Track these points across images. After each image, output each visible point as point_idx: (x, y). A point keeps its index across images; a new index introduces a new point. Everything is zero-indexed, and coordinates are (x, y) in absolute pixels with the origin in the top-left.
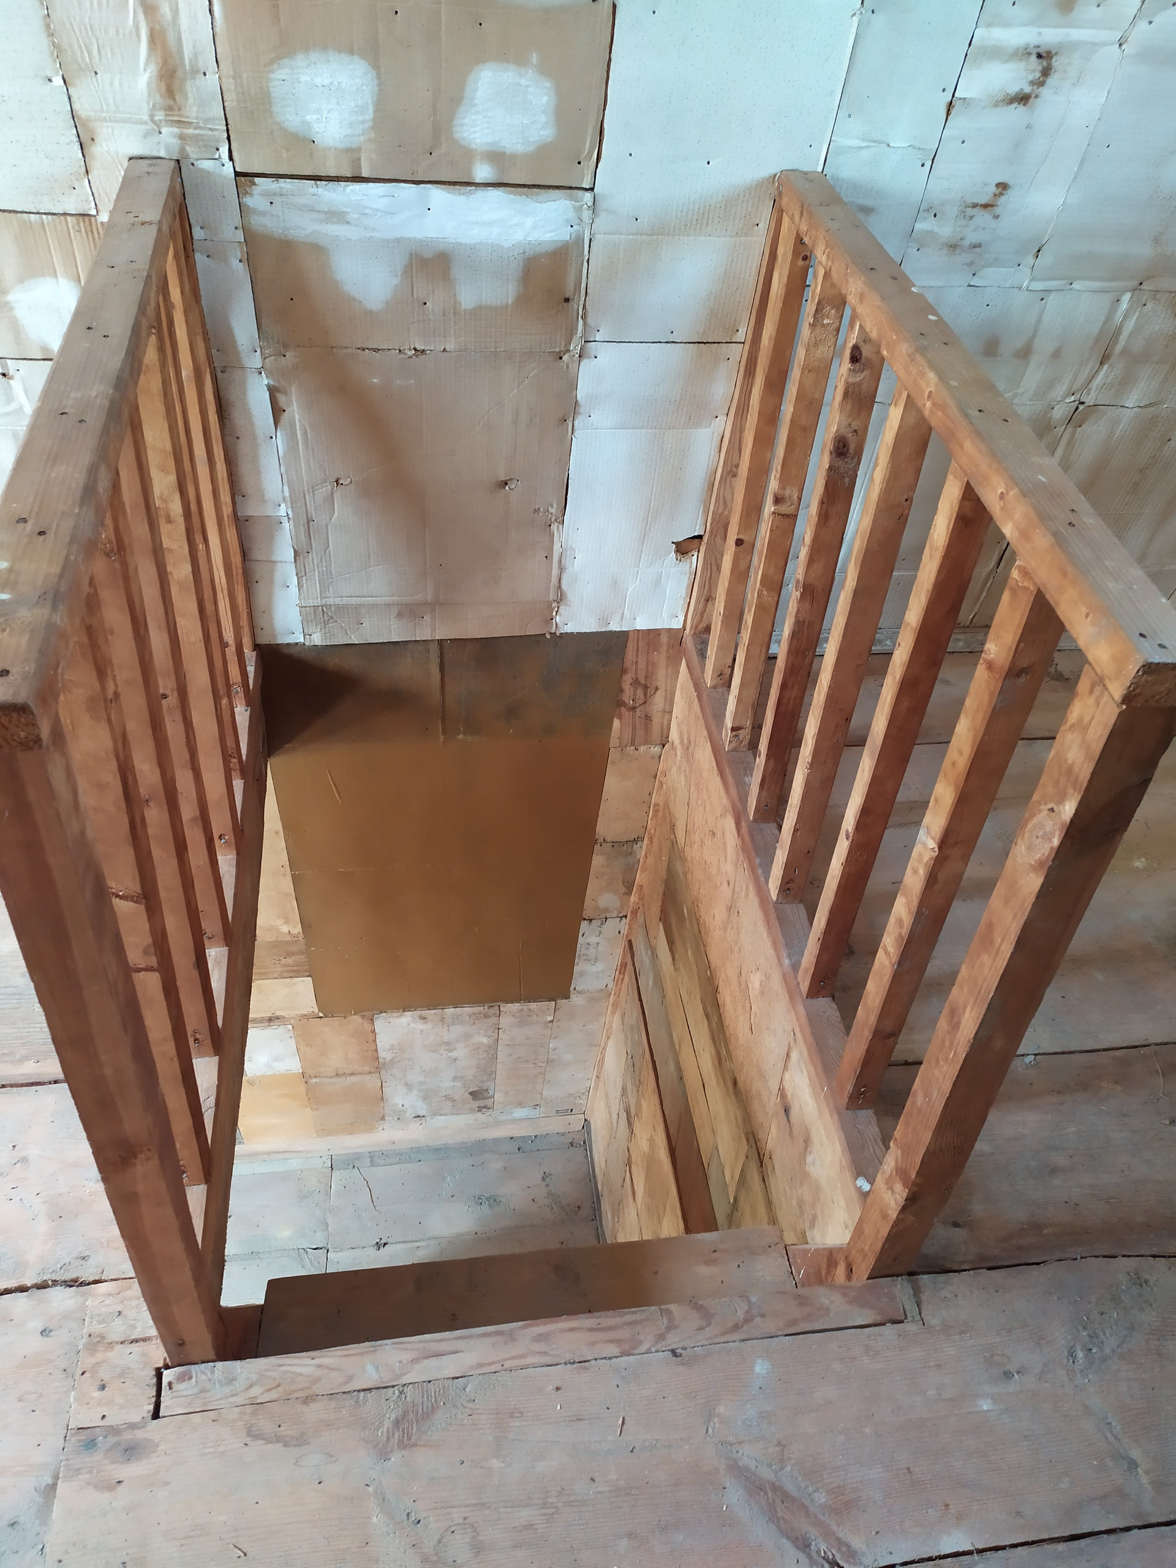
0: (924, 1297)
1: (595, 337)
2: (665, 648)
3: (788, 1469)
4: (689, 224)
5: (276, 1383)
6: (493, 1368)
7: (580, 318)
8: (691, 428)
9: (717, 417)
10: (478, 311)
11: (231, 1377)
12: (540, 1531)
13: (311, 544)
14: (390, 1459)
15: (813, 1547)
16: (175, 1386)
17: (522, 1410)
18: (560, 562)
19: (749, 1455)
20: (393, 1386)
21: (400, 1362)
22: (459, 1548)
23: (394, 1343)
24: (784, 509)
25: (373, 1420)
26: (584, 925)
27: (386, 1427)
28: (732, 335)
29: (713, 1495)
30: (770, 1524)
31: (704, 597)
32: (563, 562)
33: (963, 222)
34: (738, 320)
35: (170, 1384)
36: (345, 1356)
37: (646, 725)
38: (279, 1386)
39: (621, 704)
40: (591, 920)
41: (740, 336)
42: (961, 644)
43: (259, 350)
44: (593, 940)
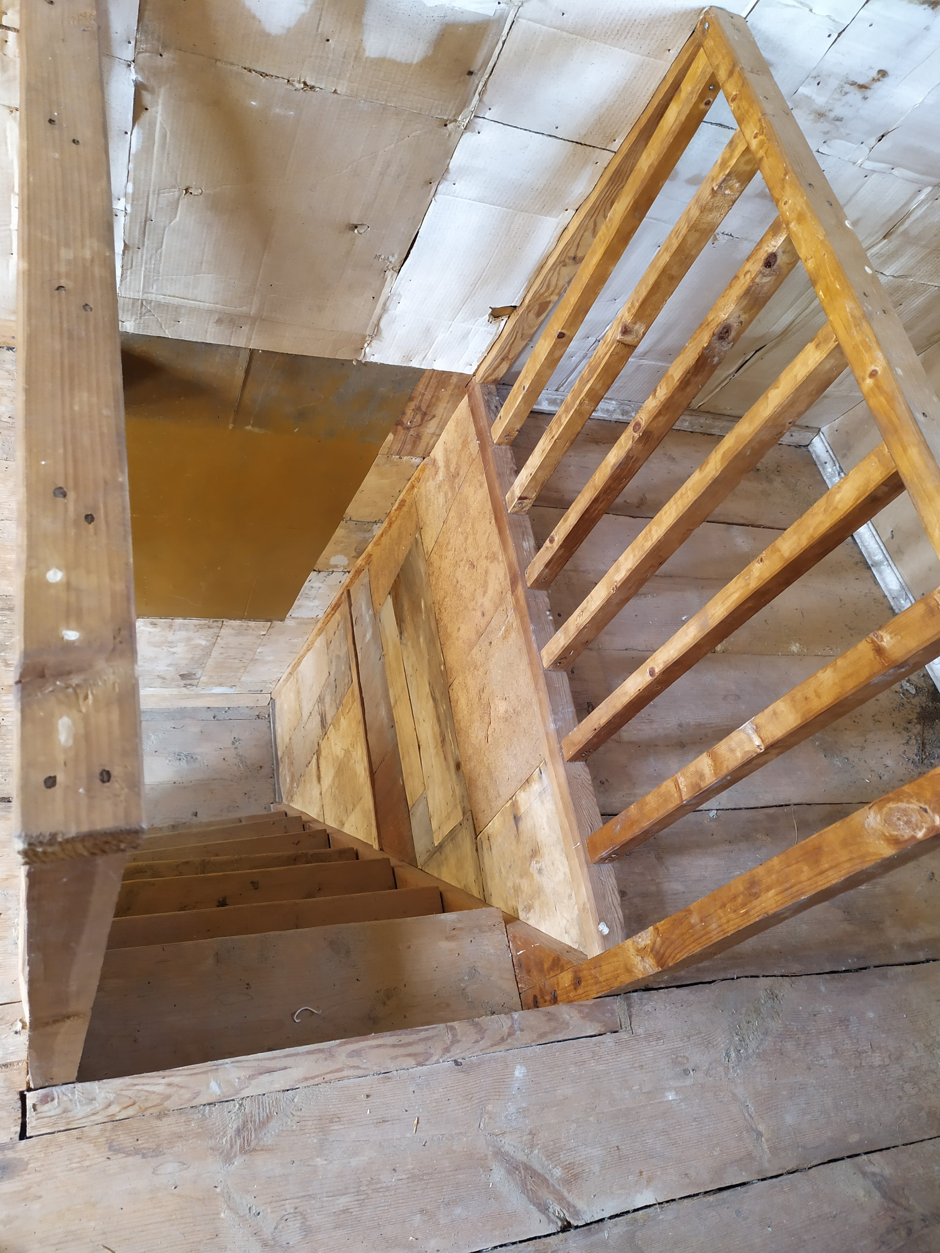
0: (634, 1011)
1: (485, 113)
2: (452, 387)
3: (536, 1152)
4: (609, 33)
5: (132, 1101)
6: (316, 1081)
7: (477, 94)
8: (541, 215)
9: (567, 210)
10: (380, 62)
11: (91, 1097)
12: (354, 1213)
13: (144, 242)
14: (234, 1163)
15: (551, 1210)
16: (40, 1108)
17: (339, 1116)
18: (385, 304)
19: (509, 1144)
20: (233, 1100)
21: (239, 1078)
22: (292, 1234)
23: (233, 1062)
24: (628, 339)
25: (218, 1131)
26: (313, 575)
27: (229, 1135)
28: (608, 144)
29: (483, 1176)
30: (523, 1195)
31: (501, 357)
32: (388, 304)
33: (837, 96)
34: (619, 131)
35: (34, 1106)
36: (191, 1075)
37: (415, 442)
38: (134, 1104)
39: (399, 423)
40: (320, 572)
41: (615, 146)
42: (687, 424)
43: (133, 42)
44: (317, 585)
